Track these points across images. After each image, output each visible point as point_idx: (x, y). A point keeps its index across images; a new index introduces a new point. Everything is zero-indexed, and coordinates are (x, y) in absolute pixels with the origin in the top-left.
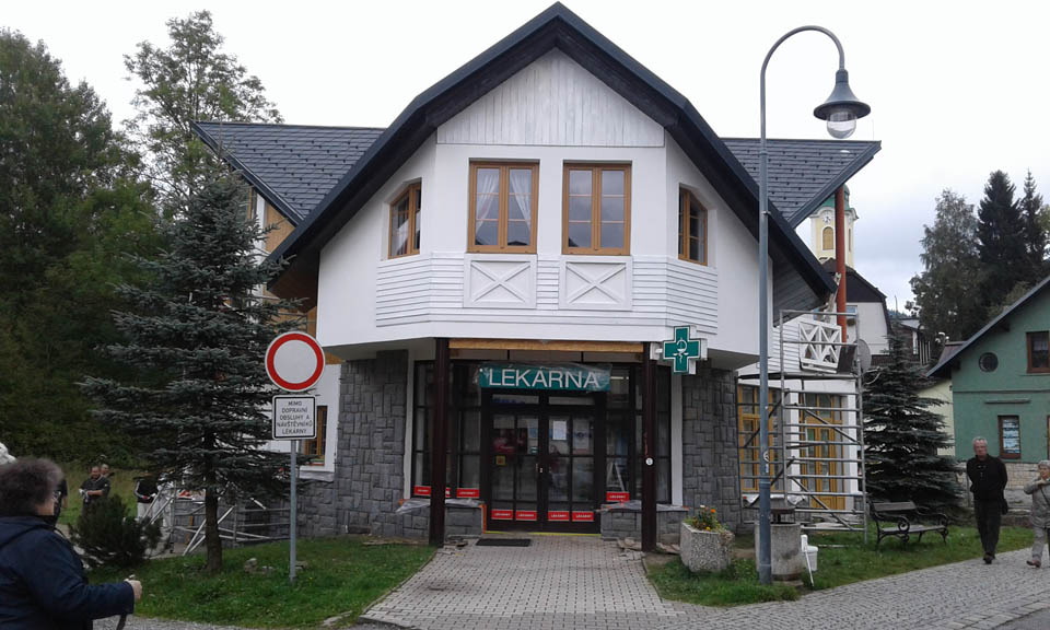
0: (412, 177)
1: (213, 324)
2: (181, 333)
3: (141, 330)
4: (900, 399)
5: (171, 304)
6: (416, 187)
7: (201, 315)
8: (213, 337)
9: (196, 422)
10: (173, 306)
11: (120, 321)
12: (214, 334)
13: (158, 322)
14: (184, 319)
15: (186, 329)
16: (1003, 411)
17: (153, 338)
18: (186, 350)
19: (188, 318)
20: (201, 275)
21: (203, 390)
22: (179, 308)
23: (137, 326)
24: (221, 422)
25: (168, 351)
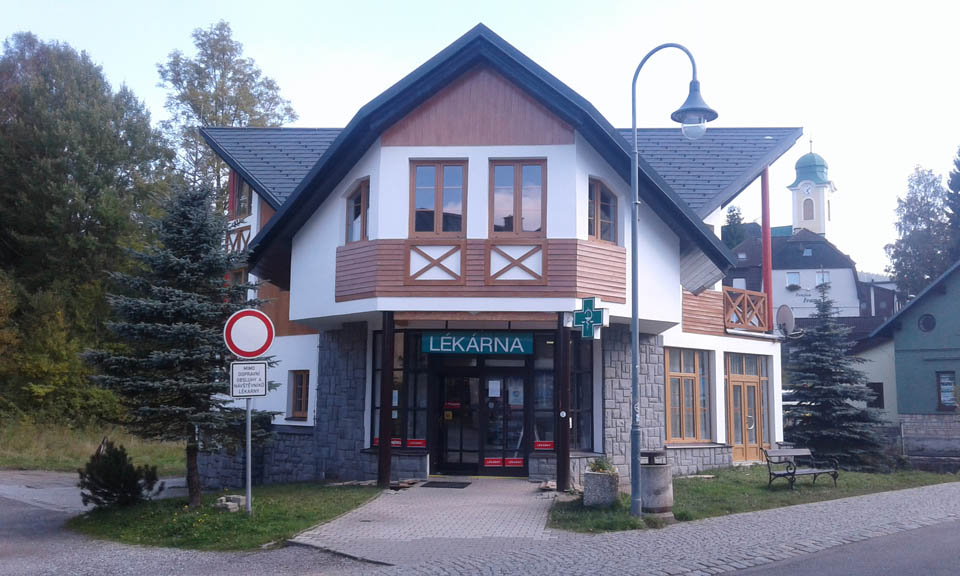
0: (362, 175)
1: (187, 303)
2: (161, 312)
3: (130, 309)
4: (824, 358)
5: (154, 287)
6: (365, 184)
7: (178, 296)
8: (188, 314)
9: (172, 384)
10: (155, 289)
11: (112, 302)
12: (188, 312)
13: (142, 302)
14: (164, 299)
15: (165, 308)
16: (940, 367)
17: (141, 315)
18: (165, 325)
19: (167, 299)
20: (178, 264)
21: (178, 358)
22: (160, 291)
23: (126, 306)
24: (193, 384)
25: (150, 327)
